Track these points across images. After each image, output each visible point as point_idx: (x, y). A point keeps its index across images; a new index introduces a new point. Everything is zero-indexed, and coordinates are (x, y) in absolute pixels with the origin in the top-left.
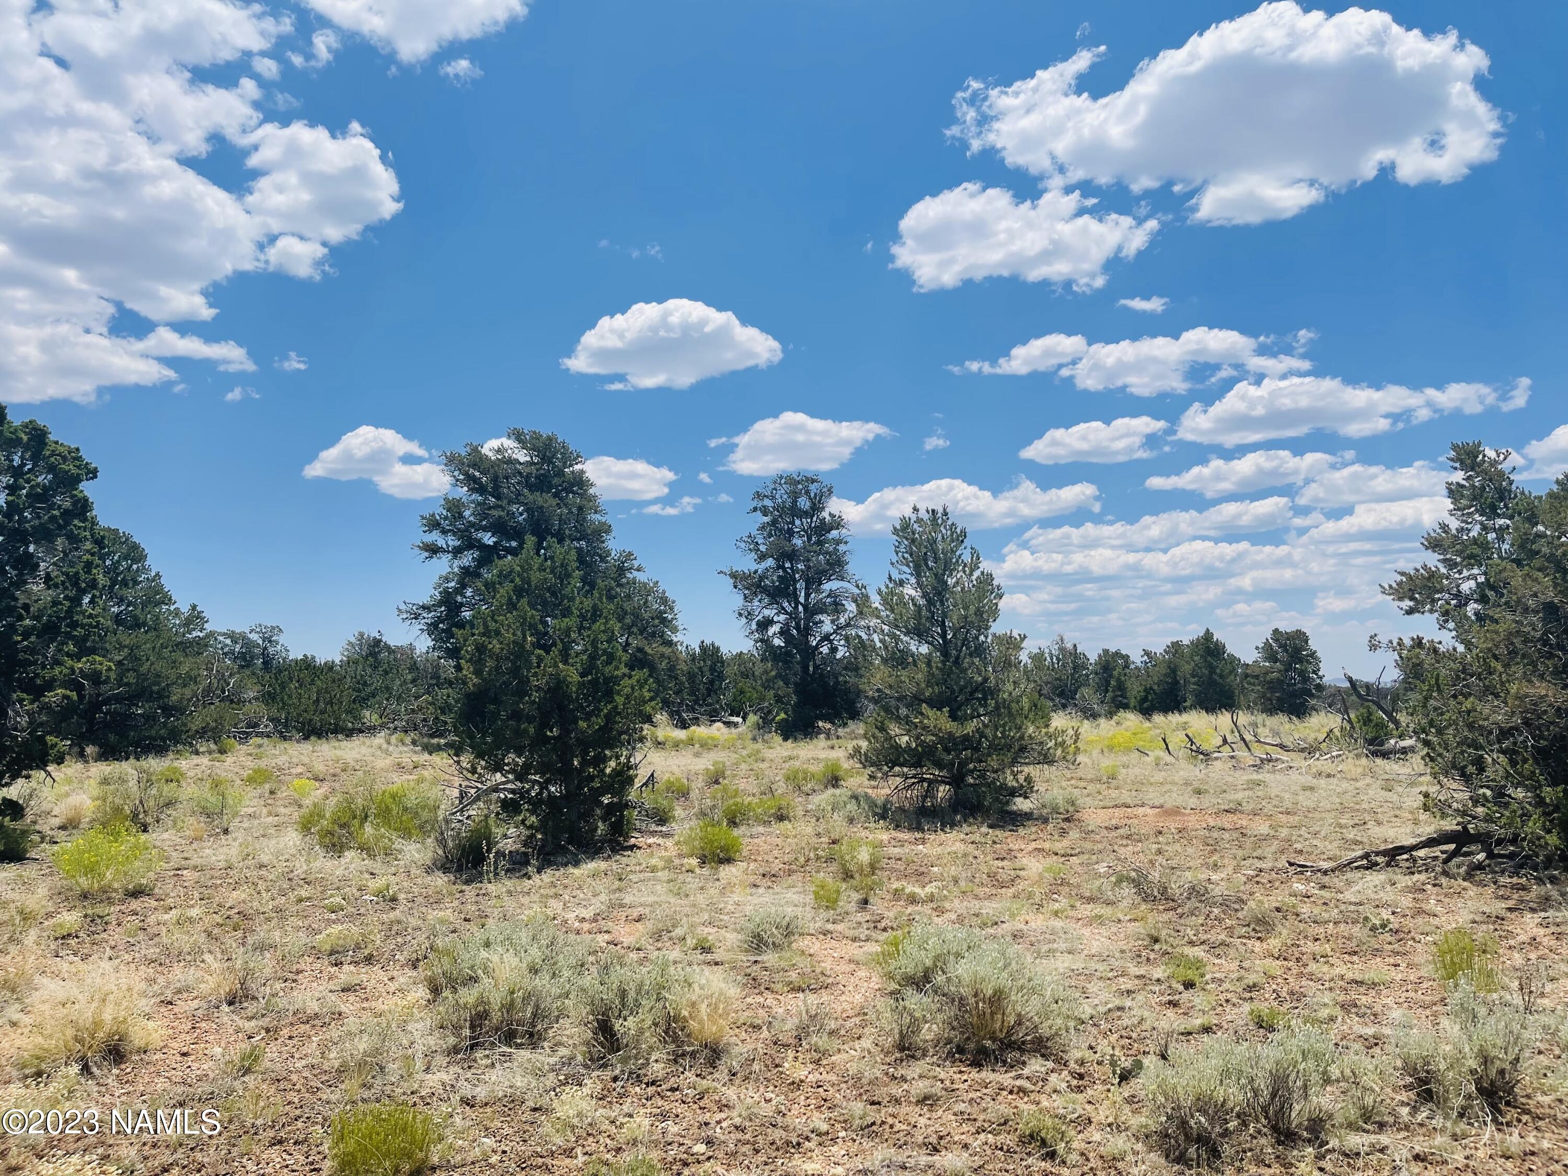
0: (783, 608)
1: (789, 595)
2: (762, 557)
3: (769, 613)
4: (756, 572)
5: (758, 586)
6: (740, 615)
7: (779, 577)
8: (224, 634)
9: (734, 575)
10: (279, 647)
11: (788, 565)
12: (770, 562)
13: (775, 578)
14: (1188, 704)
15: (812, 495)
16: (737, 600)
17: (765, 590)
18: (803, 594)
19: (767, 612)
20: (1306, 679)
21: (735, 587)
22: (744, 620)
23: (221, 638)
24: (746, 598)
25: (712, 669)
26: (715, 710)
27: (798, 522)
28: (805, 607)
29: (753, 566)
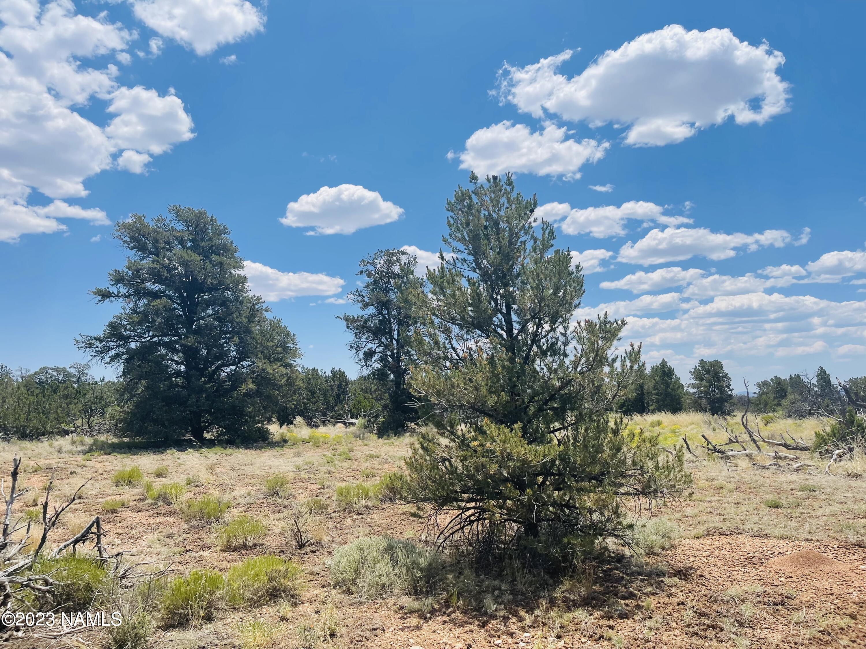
0: (382, 343)
1: (386, 333)
2: (366, 306)
3: (373, 346)
4: (362, 317)
5: (364, 326)
6: (351, 347)
7: (380, 320)
8: (52, 369)
9: (346, 319)
10: (88, 376)
11: (385, 312)
12: (372, 310)
13: (377, 321)
14: (651, 408)
15: (403, 263)
16: (350, 337)
17: (369, 330)
18: (396, 332)
19: (370, 345)
20: (722, 392)
21: (348, 328)
22: (354, 351)
23: (50, 371)
24: (356, 335)
25: (339, 387)
26: (340, 415)
27: (392, 281)
28: (398, 341)
29: (360, 313)
